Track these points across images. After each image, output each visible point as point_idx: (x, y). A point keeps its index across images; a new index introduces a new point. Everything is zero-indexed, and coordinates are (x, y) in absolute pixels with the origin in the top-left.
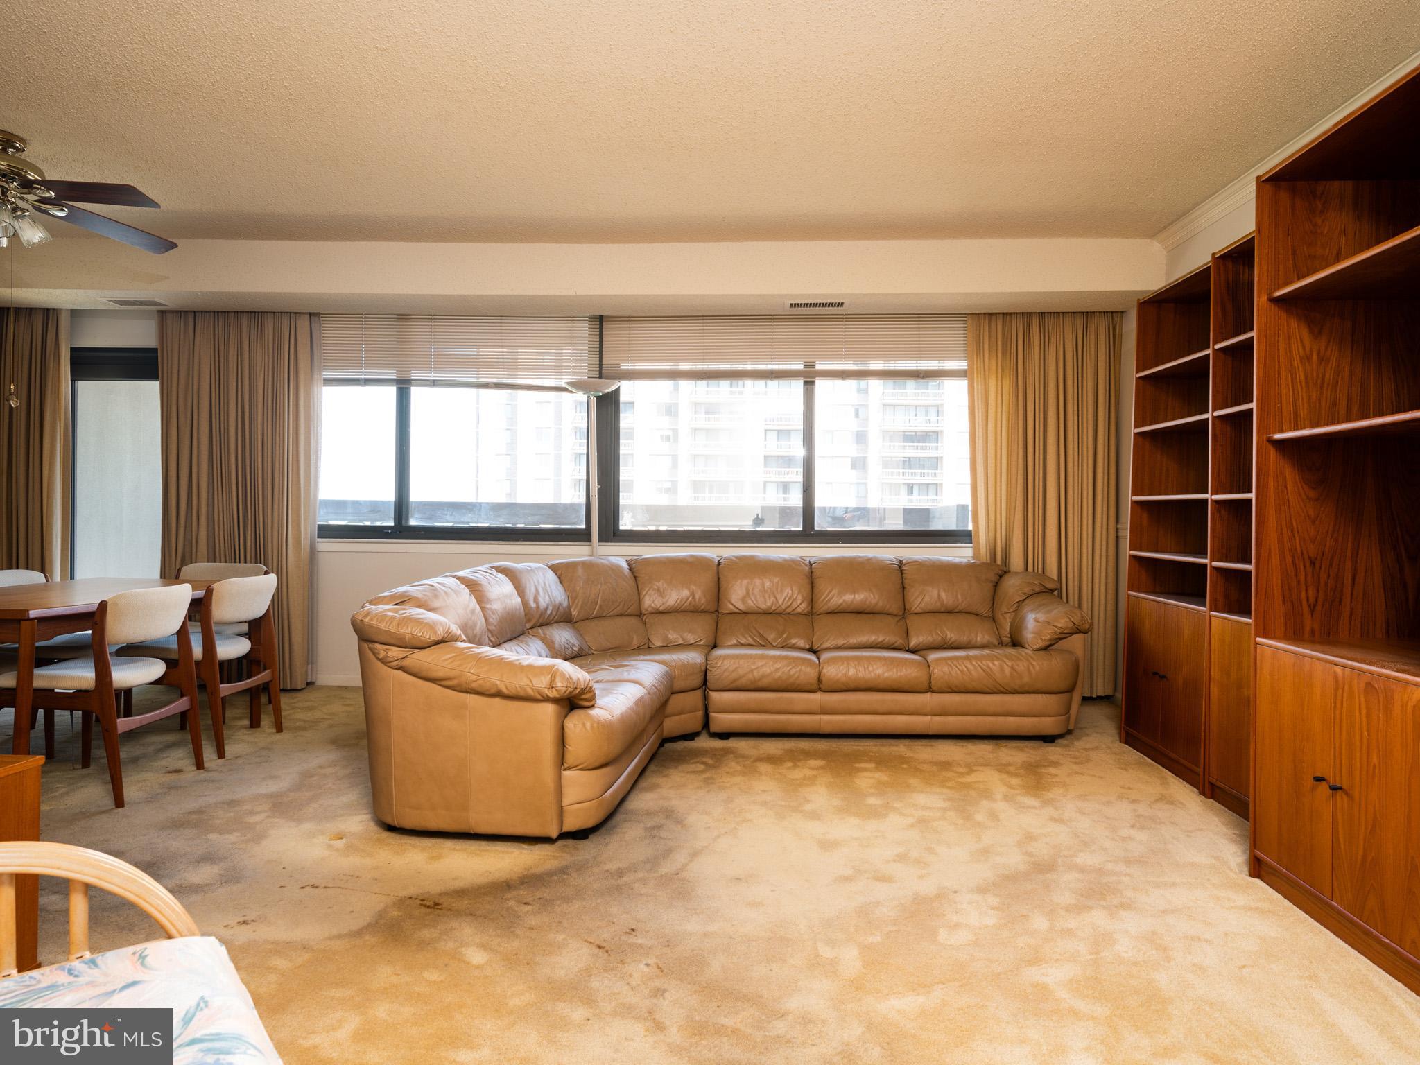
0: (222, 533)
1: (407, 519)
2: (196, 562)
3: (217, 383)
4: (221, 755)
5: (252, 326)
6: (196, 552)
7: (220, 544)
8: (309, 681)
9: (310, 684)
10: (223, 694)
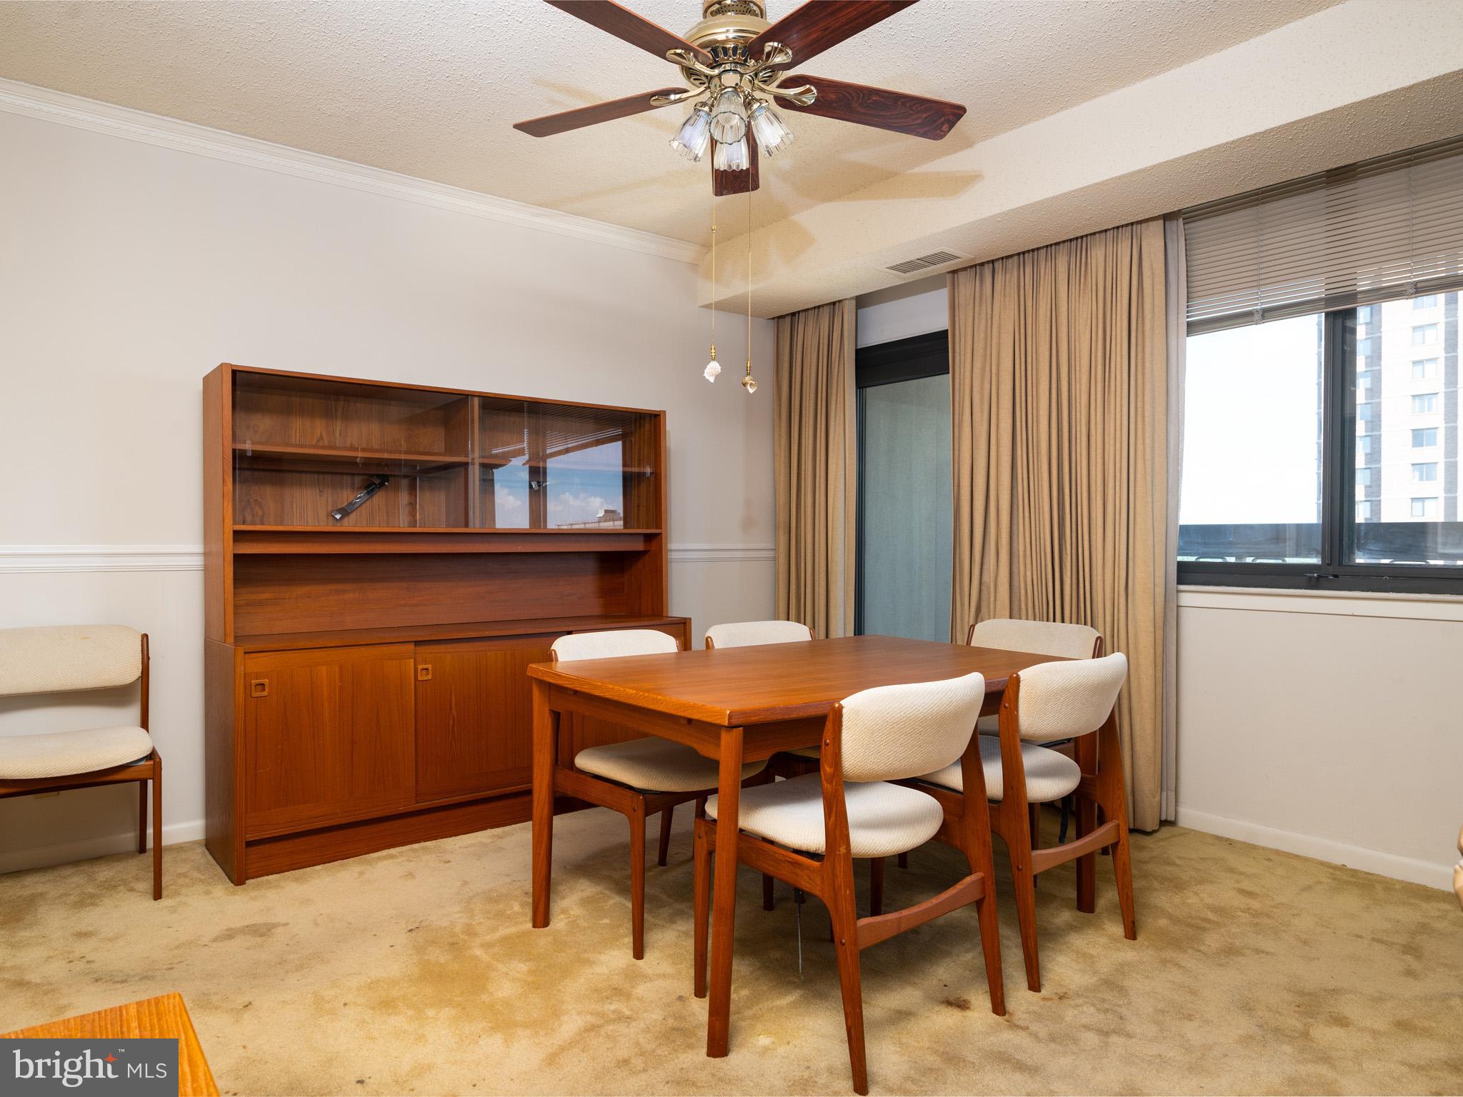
0: (1029, 574)
1: (1351, 553)
2: (994, 618)
3: (1023, 356)
4: (1035, 985)
5: (1073, 266)
6: (995, 600)
7: (1026, 590)
8: (1163, 818)
9: (1164, 823)
10: (1038, 868)
